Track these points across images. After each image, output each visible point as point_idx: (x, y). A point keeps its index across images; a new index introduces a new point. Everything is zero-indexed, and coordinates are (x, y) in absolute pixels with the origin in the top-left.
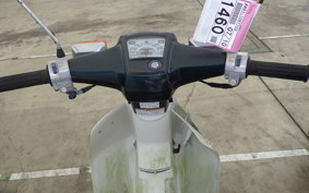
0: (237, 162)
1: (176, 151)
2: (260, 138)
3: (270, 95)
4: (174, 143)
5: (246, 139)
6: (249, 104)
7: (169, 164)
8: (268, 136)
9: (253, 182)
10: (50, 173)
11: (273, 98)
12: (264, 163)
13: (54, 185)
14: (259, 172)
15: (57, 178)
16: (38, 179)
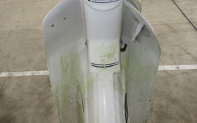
0: (165, 71)
1: (122, 50)
2: (182, 55)
3: (190, 25)
4: (121, 42)
5: (171, 55)
6: (175, 31)
7: (118, 60)
8: (188, 54)
9: (176, 86)
10: (28, 74)
11: (193, 28)
12: (185, 72)
13: (31, 81)
14: (181, 79)
15: (33, 77)
16: (20, 77)
